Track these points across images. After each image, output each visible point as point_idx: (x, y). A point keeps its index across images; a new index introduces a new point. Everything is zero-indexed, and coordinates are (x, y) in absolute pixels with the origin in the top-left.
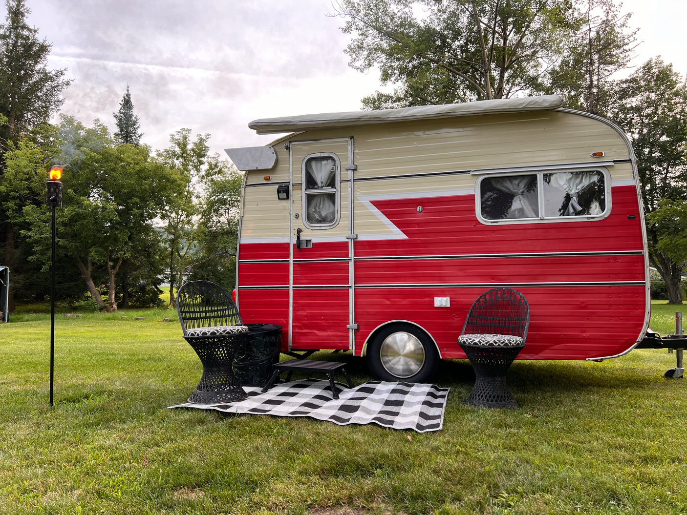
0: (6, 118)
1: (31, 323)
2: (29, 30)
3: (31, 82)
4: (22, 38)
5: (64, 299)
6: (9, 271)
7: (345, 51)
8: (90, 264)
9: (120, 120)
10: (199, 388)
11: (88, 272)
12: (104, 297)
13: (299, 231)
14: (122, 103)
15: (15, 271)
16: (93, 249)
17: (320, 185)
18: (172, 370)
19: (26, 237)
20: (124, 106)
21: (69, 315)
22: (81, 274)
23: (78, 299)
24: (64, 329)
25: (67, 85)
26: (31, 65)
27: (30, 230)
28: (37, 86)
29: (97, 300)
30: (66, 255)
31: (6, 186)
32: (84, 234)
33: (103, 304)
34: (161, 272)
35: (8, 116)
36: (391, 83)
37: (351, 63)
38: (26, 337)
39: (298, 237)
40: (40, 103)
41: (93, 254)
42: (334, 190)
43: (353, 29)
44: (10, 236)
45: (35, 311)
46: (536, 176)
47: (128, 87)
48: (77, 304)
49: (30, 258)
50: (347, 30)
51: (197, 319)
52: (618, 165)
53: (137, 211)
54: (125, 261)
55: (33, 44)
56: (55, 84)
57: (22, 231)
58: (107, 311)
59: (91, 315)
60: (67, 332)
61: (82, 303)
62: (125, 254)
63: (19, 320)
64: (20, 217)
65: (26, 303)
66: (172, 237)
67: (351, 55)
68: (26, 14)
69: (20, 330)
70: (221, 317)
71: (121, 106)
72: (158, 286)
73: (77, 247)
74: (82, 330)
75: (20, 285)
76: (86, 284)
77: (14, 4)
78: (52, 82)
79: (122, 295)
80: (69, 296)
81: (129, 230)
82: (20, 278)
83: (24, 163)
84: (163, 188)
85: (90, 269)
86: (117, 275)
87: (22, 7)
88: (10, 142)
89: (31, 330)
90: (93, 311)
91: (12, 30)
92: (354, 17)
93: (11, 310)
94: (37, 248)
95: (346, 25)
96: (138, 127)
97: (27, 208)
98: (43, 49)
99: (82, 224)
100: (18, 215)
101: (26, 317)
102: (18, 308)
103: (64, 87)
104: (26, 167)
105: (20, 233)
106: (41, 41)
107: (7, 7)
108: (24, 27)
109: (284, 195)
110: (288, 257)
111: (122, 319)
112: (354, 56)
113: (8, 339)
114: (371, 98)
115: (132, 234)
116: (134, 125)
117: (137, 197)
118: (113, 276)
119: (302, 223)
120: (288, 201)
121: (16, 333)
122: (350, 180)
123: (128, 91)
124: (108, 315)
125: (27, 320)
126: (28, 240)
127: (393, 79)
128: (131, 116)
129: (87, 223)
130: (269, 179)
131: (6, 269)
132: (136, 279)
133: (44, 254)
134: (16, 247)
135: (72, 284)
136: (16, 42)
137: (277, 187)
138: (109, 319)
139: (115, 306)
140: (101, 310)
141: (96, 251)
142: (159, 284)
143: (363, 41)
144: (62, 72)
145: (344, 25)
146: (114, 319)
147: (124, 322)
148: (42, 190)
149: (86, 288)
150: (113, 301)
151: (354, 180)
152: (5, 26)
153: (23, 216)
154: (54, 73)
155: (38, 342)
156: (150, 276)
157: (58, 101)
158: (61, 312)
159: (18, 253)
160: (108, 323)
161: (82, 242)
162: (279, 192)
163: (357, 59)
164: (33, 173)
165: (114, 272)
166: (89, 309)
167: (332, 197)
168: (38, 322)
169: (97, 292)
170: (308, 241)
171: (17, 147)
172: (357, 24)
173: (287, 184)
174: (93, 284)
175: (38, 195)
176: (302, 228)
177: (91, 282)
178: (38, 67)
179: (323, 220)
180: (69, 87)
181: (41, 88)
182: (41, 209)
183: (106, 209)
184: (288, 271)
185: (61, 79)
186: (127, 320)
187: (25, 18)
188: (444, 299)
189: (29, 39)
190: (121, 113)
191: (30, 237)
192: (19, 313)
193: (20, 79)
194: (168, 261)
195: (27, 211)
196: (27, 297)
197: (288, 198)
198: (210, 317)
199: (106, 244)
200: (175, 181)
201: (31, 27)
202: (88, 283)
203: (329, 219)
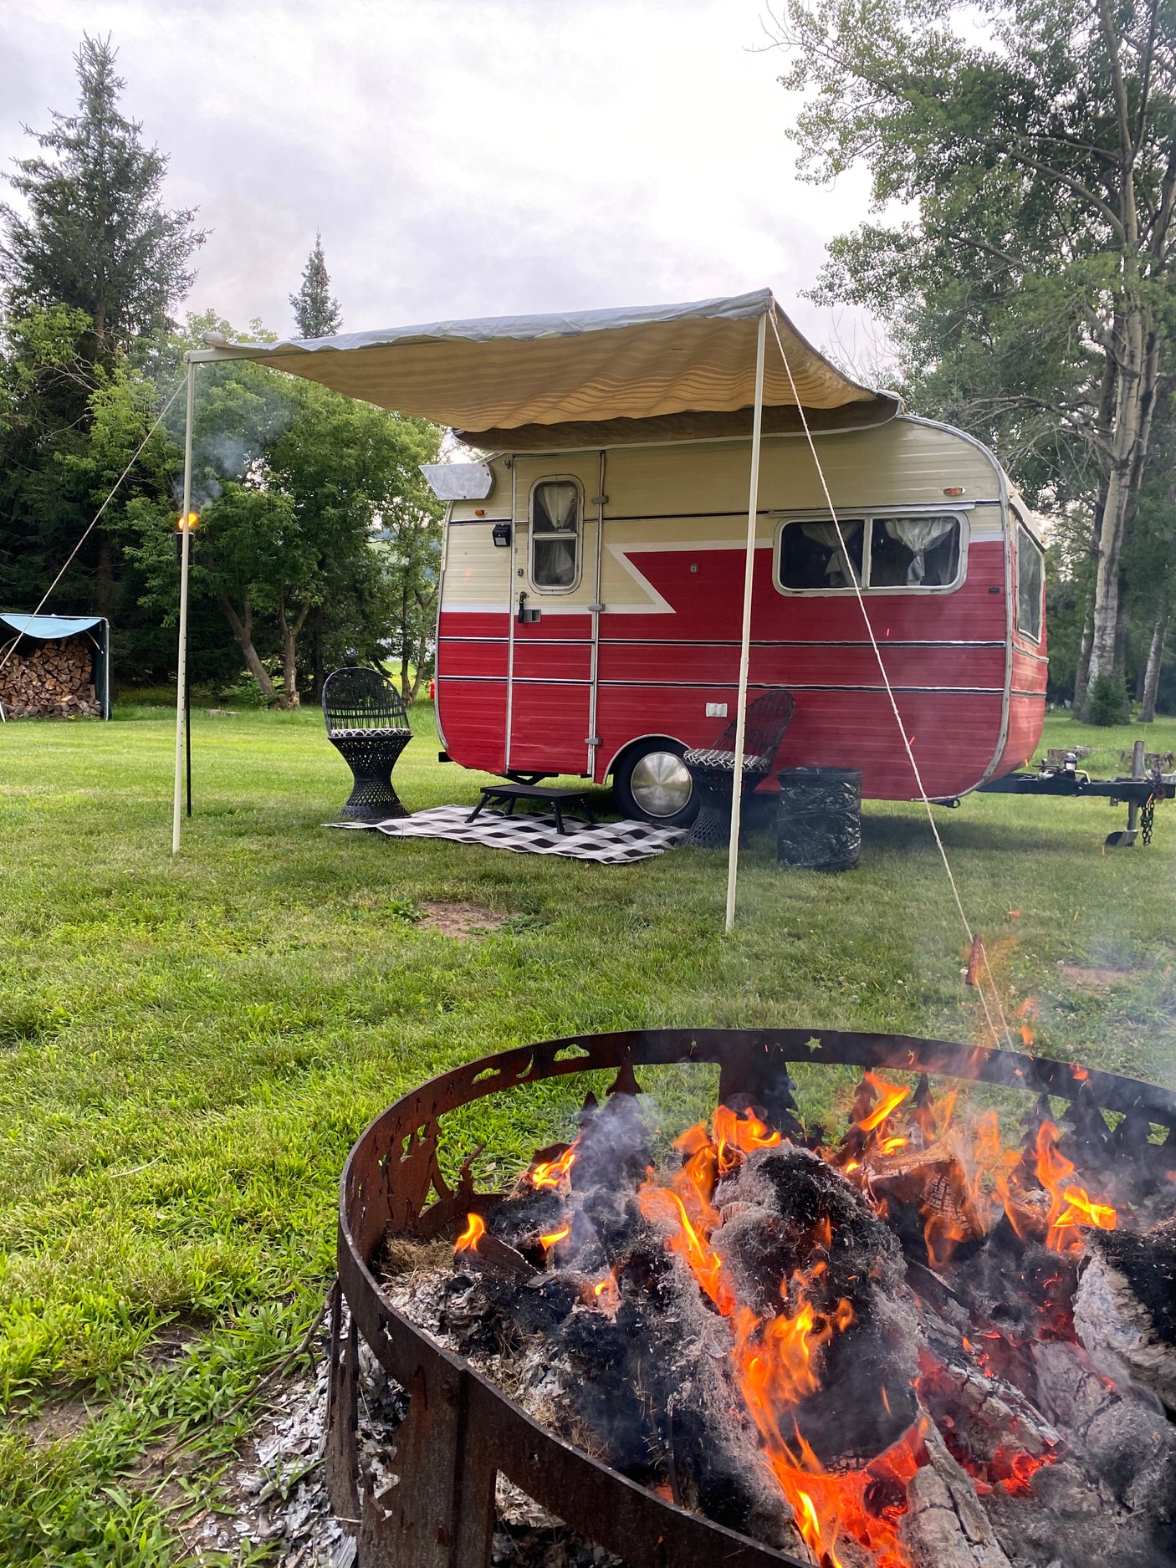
0: (89, 319)
1: (149, 722)
2: (124, 126)
3: (131, 237)
4: (111, 144)
5: (205, 680)
6: (108, 627)
7: (788, 133)
8: (248, 615)
9: (304, 310)
10: (348, 804)
11: (245, 630)
12: (278, 681)
13: (524, 596)
14: (307, 272)
15: (117, 624)
16: (253, 586)
17: (555, 524)
18: (309, 781)
19: (133, 559)
20: (310, 279)
21: (213, 711)
22: (232, 633)
23: (231, 680)
24: (205, 736)
25: (200, 241)
26: (130, 204)
27: (140, 546)
28: (144, 246)
29: (263, 685)
30: (205, 596)
31: (94, 458)
32: (236, 557)
33: (275, 695)
34: (385, 633)
35: (93, 313)
36: (899, 201)
37: (802, 160)
38: (144, 744)
39: (522, 605)
40: (150, 282)
41: (255, 596)
42: (575, 535)
43: (808, 77)
44: (105, 554)
45: (154, 703)
46: (862, 522)
47: (319, 237)
48: (227, 692)
49: (141, 601)
50: (793, 82)
51: (351, 717)
52: (982, 510)
53: (332, 511)
54: (315, 611)
55: (133, 156)
56: (176, 240)
57: (127, 549)
58: (283, 708)
59: (252, 714)
60: (208, 740)
61: (236, 690)
62: (313, 597)
63: (128, 717)
64: (121, 520)
65: (137, 685)
66: (405, 561)
67: (800, 142)
68: (115, 89)
69: (134, 735)
70: (384, 716)
71: (304, 279)
72: (381, 663)
73: (225, 581)
74: (236, 738)
75: (126, 652)
76: (242, 654)
77: (93, 71)
78: (171, 236)
79: (311, 677)
80: (213, 675)
81: (319, 550)
82: (125, 636)
83: (124, 412)
84: (384, 463)
85: (249, 625)
86: (301, 637)
87: (108, 75)
88: (98, 368)
89: (151, 735)
90: (256, 706)
91: (92, 127)
92: (811, 49)
93: (114, 697)
94: (154, 583)
95: (793, 69)
96: (340, 324)
97: (135, 504)
98: (152, 168)
99: (232, 537)
100: (117, 515)
101: (140, 711)
102: (124, 695)
103: (195, 247)
104: (129, 420)
105: (123, 553)
106: (147, 150)
107: (80, 78)
108: (116, 121)
109: (503, 541)
110: (508, 635)
111: (307, 723)
112: (809, 142)
113: (117, 747)
114: (850, 238)
115: (325, 556)
116: (331, 320)
117: (332, 481)
118: (292, 639)
119: (526, 584)
120: (508, 549)
121: (127, 738)
122: (597, 520)
123: (318, 244)
124: (284, 715)
125: (142, 718)
126: (137, 565)
127: (902, 192)
128: (324, 301)
129: (242, 533)
130: (482, 513)
131: (103, 621)
132: (337, 646)
133: (166, 593)
134: (116, 578)
135: (218, 652)
136: (101, 155)
137: (493, 526)
138: (283, 722)
139: (296, 699)
140: (271, 704)
141: (260, 590)
142: (383, 658)
143: (831, 108)
144: (189, 213)
145: (788, 70)
146: (293, 722)
147: (310, 729)
148: (158, 467)
149: (244, 663)
150: (293, 688)
151: (604, 519)
152: (79, 121)
153: (127, 518)
154: (174, 217)
155: (163, 753)
156: (363, 641)
157: (185, 279)
158: (200, 706)
159: (120, 588)
160: (281, 729)
161: (232, 570)
162: (495, 535)
163: (816, 149)
164: (143, 432)
165: (295, 632)
166: (250, 702)
167: (570, 545)
168: (160, 722)
169: (262, 669)
170: (535, 613)
171: (111, 378)
172: (819, 63)
173: (508, 523)
174: (255, 654)
175: (152, 475)
176: (528, 591)
177: (252, 649)
178: (145, 206)
179: (557, 581)
180: (203, 245)
181: (152, 250)
182: (158, 504)
183: (275, 506)
184: (507, 656)
185: (189, 230)
186: (315, 725)
187: (114, 100)
188: (720, 706)
189: (125, 147)
190: (304, 295)
191: (140, 560)
192: (125, 703)
193: (112, 233)
194: (399, 611)
195: (133, 508)
196: (137, 675)
197: (509, 544)
198: (369, 717)
199: (278, 577)
200: (407, 448)
201: (128, 120)
202: (245, 652)
203: (565, 579)
